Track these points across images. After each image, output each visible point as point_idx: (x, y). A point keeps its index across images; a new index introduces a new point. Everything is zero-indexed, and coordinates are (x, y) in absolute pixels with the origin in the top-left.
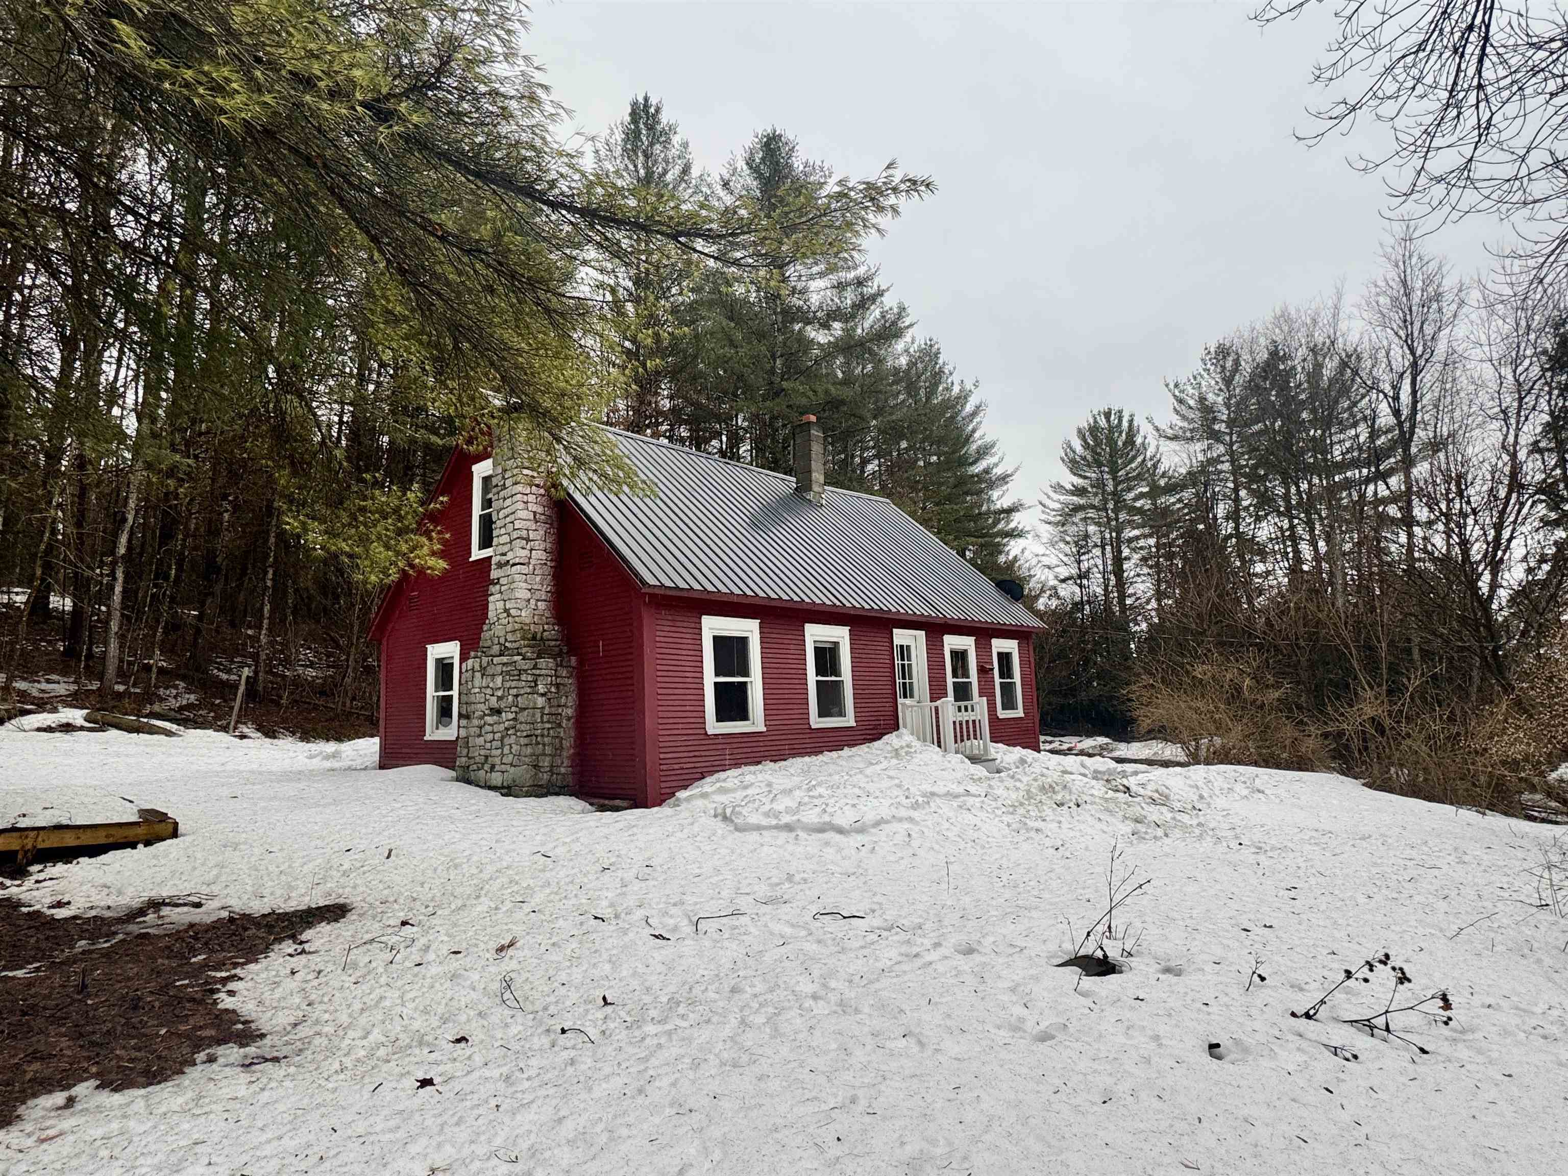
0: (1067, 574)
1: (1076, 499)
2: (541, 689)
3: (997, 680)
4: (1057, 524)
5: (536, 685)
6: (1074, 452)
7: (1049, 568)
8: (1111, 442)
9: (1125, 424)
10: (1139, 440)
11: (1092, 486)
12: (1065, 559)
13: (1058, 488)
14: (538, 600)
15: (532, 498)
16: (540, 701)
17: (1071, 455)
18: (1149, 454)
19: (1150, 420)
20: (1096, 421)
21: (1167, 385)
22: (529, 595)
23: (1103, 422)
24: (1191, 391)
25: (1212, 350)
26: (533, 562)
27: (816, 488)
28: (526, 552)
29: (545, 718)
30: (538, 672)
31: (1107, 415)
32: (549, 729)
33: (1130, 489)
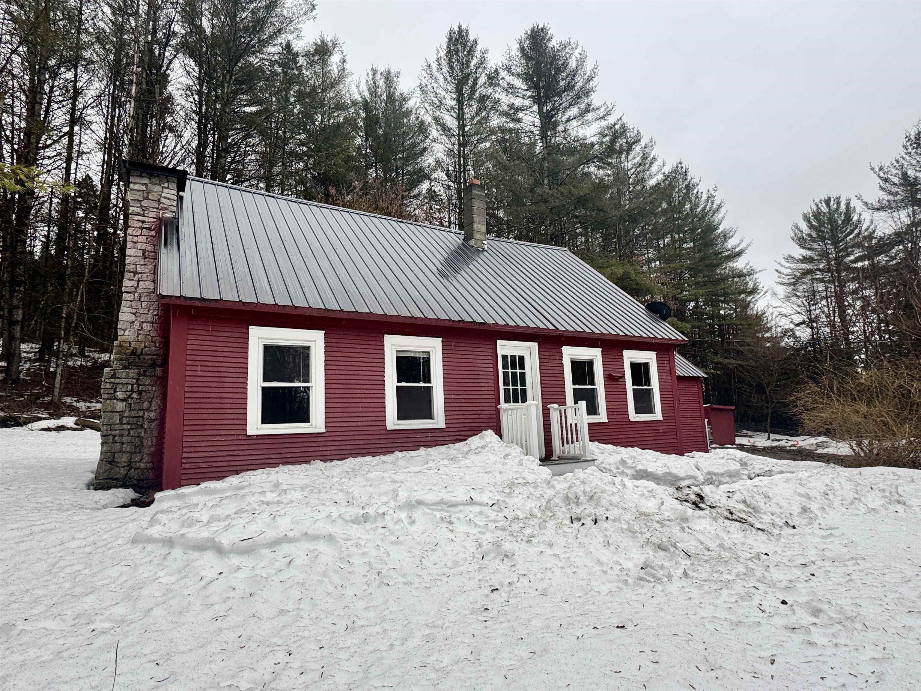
0: (801, 320)
1: (804, 266)
2: (120, 395)
3: (630, 387)
4: (789, 284)
5: (115, 392)
6: (802, 232)
7: (785, 316)
8: (831, 221)
9: (843, 207)
10: (855, 218)
11: (819, 255)
12: (799, 309)
13: (790, 259)
14: (143, 322)
15: (142, 239)
16: (120, 406)
17: (800, 235)
18: (864, 228)
19: (859, 197)
20: (818, 208)
21: (872, 169)
22: (133, 318)
23: (824, 209)
24: (895, 172)
25: (912, 137)
26: (139, 291)
27: (478, 236)
28: (134, 283)
29: (124, 420)
30: (117, 381)
31: (827, 202)
32: (129, 430)
33: (848, 255)
